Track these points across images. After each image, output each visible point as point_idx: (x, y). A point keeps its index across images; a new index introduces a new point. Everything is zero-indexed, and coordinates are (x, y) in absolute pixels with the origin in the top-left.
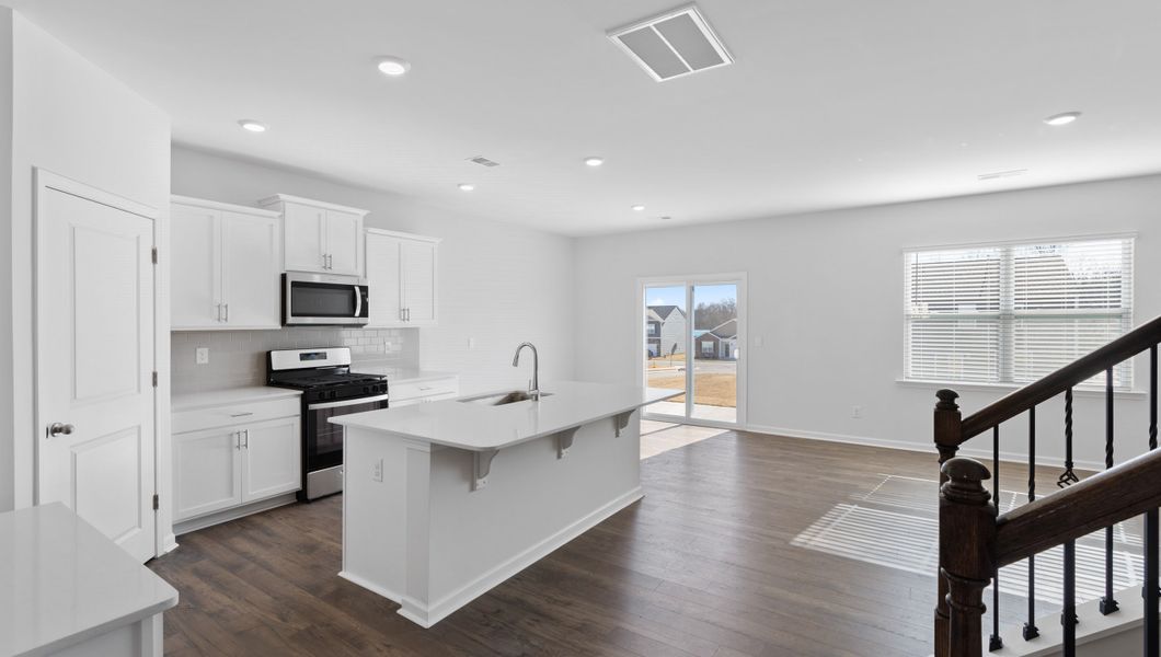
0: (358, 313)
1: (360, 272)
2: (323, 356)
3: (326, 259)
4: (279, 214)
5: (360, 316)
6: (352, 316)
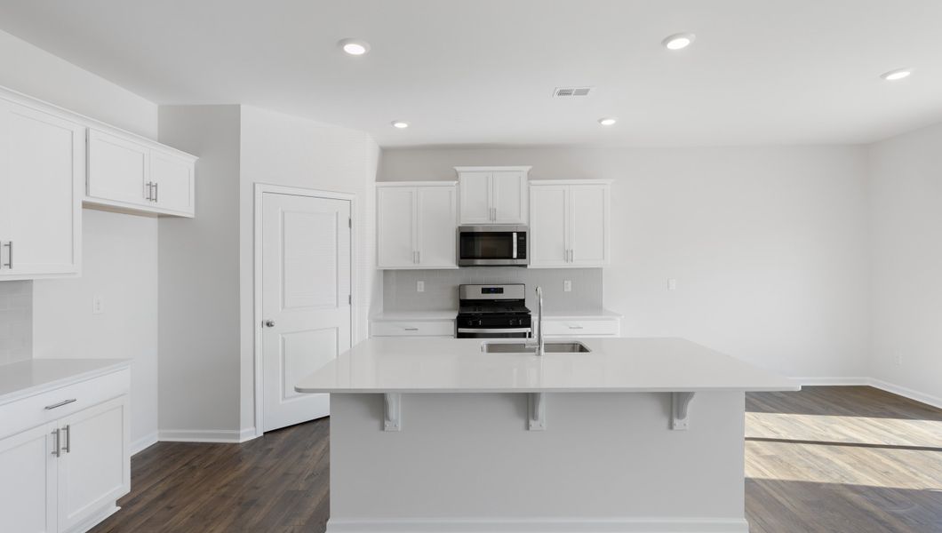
0: (515, 255)
1: (523, 221)
2: (500, 291)
3: (492, 212)
4: (456, 182)
5: (518, 257)
6: (511, 257)
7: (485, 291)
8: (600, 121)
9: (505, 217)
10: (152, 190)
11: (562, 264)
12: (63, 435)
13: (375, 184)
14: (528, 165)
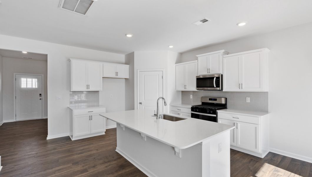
1: (221, 73)
2: (215, 100)
3: (208, 70)
4: (197, 61)
5: (217, 87)
6: (214, 87)
7: (210, 99)
8: (237, 24)
9: (214, 72)
10: (117, 74)
11: (237, 90)
12: (91, 117)
13: (175, 65)
14: (223, 50)
